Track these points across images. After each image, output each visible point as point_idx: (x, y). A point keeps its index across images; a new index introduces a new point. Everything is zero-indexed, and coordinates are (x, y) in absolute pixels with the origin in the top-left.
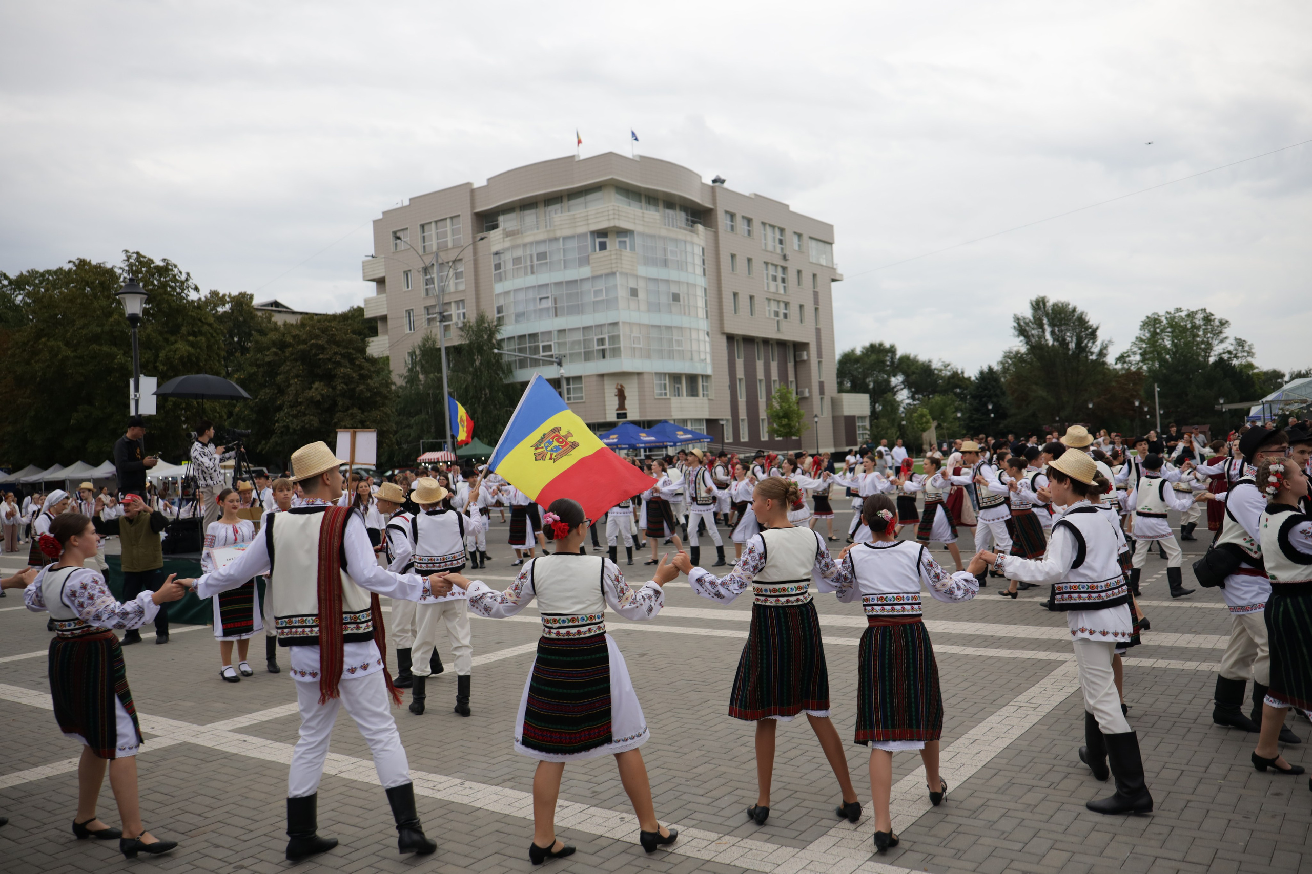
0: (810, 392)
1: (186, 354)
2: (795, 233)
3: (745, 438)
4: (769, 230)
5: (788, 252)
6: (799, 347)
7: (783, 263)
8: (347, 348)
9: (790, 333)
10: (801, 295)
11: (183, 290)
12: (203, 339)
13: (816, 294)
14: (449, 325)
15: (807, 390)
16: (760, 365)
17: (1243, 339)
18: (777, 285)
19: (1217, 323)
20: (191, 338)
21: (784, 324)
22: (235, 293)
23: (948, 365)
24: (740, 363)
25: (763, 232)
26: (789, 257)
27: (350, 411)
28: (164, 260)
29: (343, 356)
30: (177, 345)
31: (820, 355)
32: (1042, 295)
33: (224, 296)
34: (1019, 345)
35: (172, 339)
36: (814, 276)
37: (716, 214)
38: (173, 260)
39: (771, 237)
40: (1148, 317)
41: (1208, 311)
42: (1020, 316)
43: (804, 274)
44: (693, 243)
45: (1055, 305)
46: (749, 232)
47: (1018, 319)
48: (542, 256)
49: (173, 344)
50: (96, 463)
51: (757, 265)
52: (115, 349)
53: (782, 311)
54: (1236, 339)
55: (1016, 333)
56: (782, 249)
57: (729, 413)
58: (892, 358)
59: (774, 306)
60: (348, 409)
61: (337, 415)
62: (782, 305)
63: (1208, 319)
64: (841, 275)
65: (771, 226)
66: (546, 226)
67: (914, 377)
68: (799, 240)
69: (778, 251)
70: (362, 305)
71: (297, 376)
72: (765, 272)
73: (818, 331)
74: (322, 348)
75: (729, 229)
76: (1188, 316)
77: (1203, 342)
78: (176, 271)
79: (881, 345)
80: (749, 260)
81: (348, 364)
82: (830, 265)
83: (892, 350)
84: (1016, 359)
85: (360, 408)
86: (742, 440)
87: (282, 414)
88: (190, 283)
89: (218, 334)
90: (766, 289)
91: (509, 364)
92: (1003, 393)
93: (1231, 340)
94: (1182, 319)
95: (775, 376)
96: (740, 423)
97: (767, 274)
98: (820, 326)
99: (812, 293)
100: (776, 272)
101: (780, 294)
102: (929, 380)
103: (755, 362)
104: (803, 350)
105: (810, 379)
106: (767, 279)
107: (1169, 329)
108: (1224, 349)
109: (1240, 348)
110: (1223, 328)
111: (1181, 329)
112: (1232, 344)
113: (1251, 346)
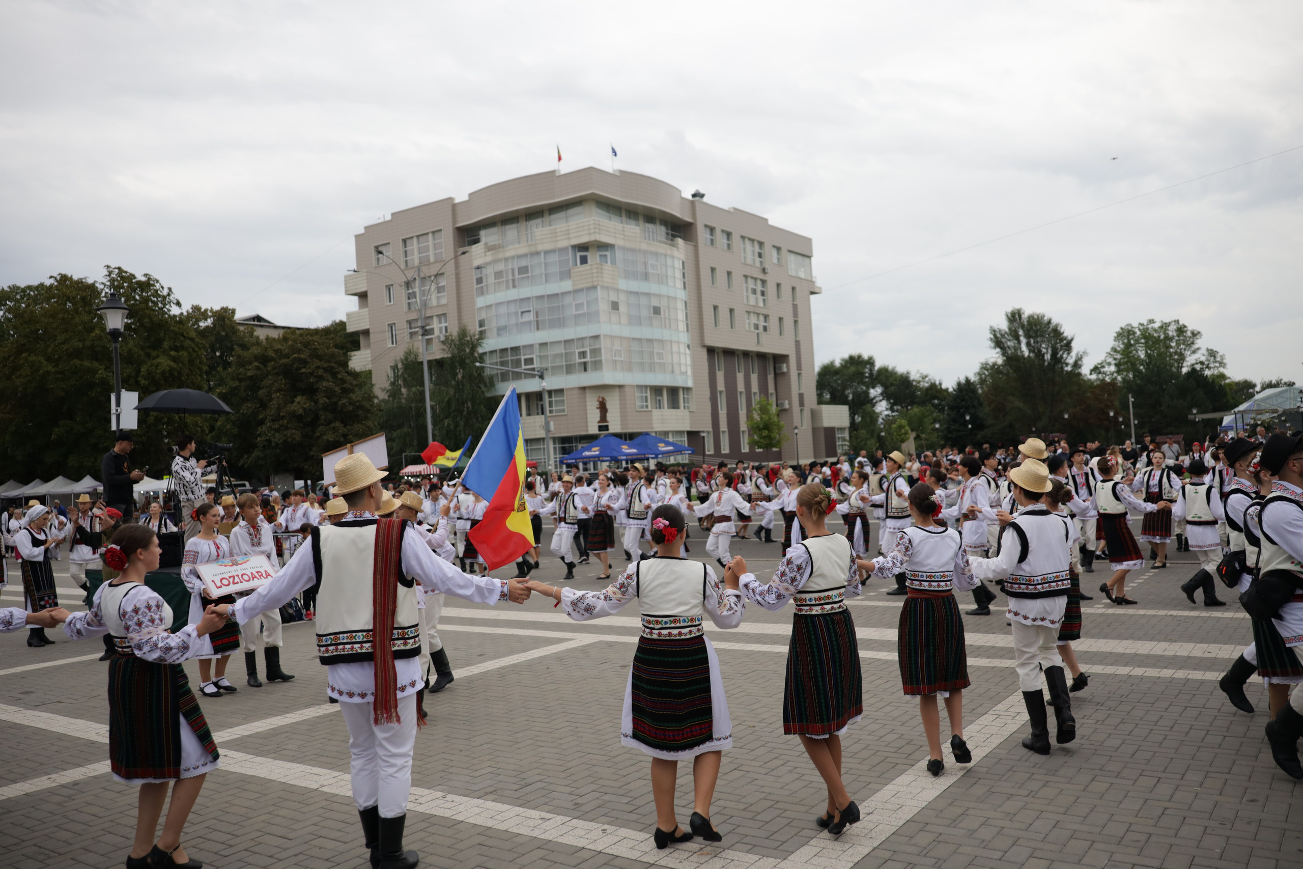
0: (790, 404)
1: (168, 369)
2: (774, 246)
3: (725, 450)
4: (748, 244)
5: (767, 266)
6: (778, 359)
7: (762, 276)
8: (329, 362)
9: (770, 345)
10: (780, 308)
11: (165, 305)
12: (185, 354)
13: (795, 307)
14: (432, 339)
15: (787, 402)
16: (740, 377)
17: (1215, 349)
18: (757, 299)
19: (1189, 334)
20: (173, 353)
21: (764, 337)
22: (217, 308)
23: (926, 377)
24: (720, 376)
25: (742, 246)
26: (769, 270)
27: (333, 425)
28: (146, 275)
29: (325, 370)
30: (159, 360)
31: (799, 367)
32: (1017, 307)
33: (206, 310)
34: (995, 357)
35: (154, 353)
36: (793, 289)
37: (696, 228)
38: (155, 275)
39: (750, 252)
40: (1122, 329)
41: (1181, 323)
42: (996, 327)
43: (783, 286)
44: (673, 257)
45: (1031, 317)
46: (729, 245)
47: (995, 331)
48: (523, 270)
49: (155, 358)
50: (77, 478)
51: (737, 278)
52: (96, 364)
53: (762, 323)
54: (1208, 350)
55: (993, 345)
56: (761, 262)
57: (710, 425)
58: (871, 370)
59: (753, 319)
60: (330, 422)
61: (320, 428)
62: (762, 318)
63: (1181, 330)
64: (820, 288)
65: (750, 239)
66: (527, 241)
67: (892, 388)
68: (778, 254)
69: (758, 264)
70: (344, 319)
71: (279, 390)
72: (745, 285)
73: (797, 343)
74: (304, 362)
75: (709, 243)
76: (1161, 327)
77: (1176, 353)
78: (158, 286)
79: (860, 357)
80: (729, 273)
81: (330, 379)
82: (809, 279)
83: (870, 362)
84: (994, 370)
85: (342, 422)
86: (723, 452)
87: (264, 427)
88: (171, 298)
89: (200, 349)
90: (745, 302)
91: (491, 378)
92: (981, 404)
93: (1203, 351)
94: (1155, 331)
95: (755, 388)
96: (721, 435)
97: (747, 288)
98: (800, 338)
99: (791, 306)
100: (756, 285)
101: (759, 307)
102: (907, 391)
103: (735, 374)
104: (783, 363)
105: (790, 391)
106: (747, 292)
107: (1143, 341)
108: (1196, 360)
109: (1212, 359)
110: (1195, 340)
111: (1154, 340)
112: (1204, 355)
113: (1222, 357)
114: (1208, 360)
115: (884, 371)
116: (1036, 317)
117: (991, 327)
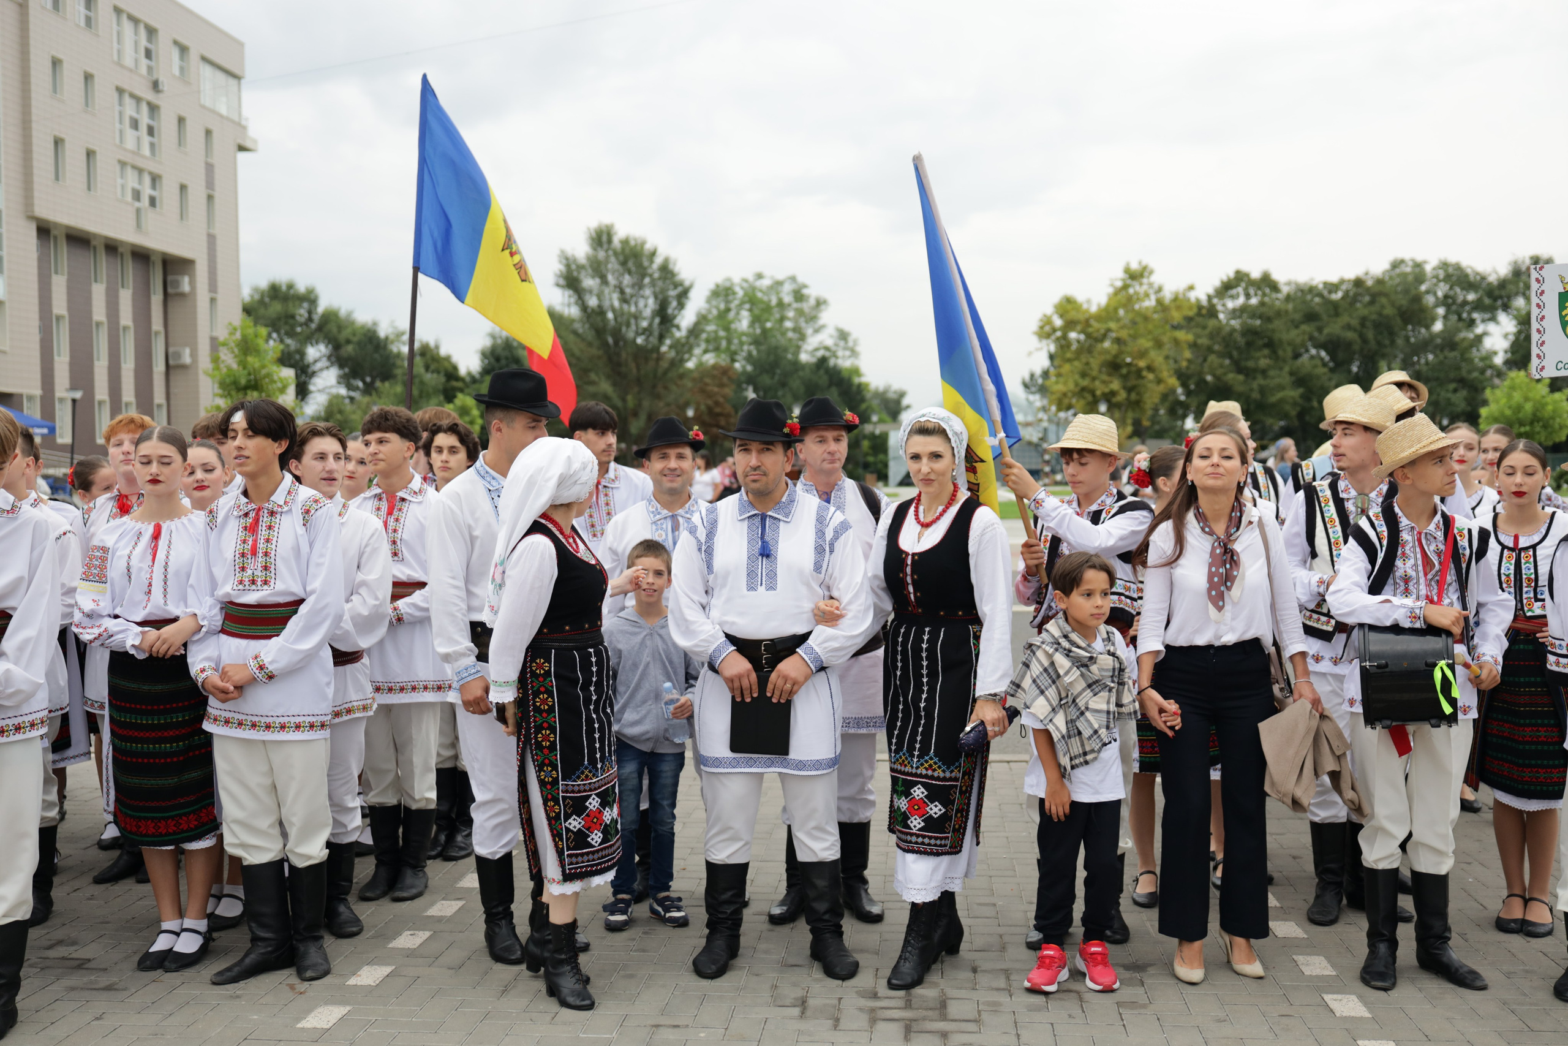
0: (194, 355)
2: (176, 43)
3: (64, 437)
4: (127, 27)
5: (161, 78)
6: (175, 265)
7: (149, 96)
9: (160, 236)
10: (182, 165)
13: (210, 168)
15: (187, 351)
16: (98, 292)
17: (846, 329)
18: (138, 139)
19: (812, 302)
21: (150, 216)
24: (59, 284)
25: (115, 27)
26: (165, 83)
31: (213, 287)
34: (563, 303)
36: (208, 133)
39: (131, 40)
41: (800, 281)
42: (570, 252)
43: (189, 123)
45: (625, 242)
46: (89, 20)
47: (567, 259)
51: (104, 91)
54: (837, 329)
55: (562, 282)
56: (150, 69)
57: (39, 383)
58: (310, 312)
59: (131, 180)
62: (147, 180)
63: (800, 294)
64: (255, 141)
65: (131, 18)
67: (350, 349)
68: (182, 58)
69: (144, 70)
72: (117, 108)
73: (211, 239)
76: (772, 287)
77: (793, 329)
79: (290, 286)
80: (88, 77)
82: (236, 119)
83: (310, 298)
86: (59, 441)
90: (117, 141)
93: (831, 330)
94: (765, 291)
95: (126, 318)
96: (57, 405)
97: (121, 113)
98: (217, 231)
99: (203, 165)
100: (138, 111)
101: (143, 157)
102: (376, 356)
103: (91, 284)
104: (183, 273)
105: (195, 331)
106: (121, 122)
107: (747, 306)
108: (821, 343)
109: (842, 343)
110: (820, 311)
111: (762, 306)
112: (831, 336)
113: (855, 342)
114: (836, 345)
115: (330, 317)
116: (632, 243)
117: (562, 252)
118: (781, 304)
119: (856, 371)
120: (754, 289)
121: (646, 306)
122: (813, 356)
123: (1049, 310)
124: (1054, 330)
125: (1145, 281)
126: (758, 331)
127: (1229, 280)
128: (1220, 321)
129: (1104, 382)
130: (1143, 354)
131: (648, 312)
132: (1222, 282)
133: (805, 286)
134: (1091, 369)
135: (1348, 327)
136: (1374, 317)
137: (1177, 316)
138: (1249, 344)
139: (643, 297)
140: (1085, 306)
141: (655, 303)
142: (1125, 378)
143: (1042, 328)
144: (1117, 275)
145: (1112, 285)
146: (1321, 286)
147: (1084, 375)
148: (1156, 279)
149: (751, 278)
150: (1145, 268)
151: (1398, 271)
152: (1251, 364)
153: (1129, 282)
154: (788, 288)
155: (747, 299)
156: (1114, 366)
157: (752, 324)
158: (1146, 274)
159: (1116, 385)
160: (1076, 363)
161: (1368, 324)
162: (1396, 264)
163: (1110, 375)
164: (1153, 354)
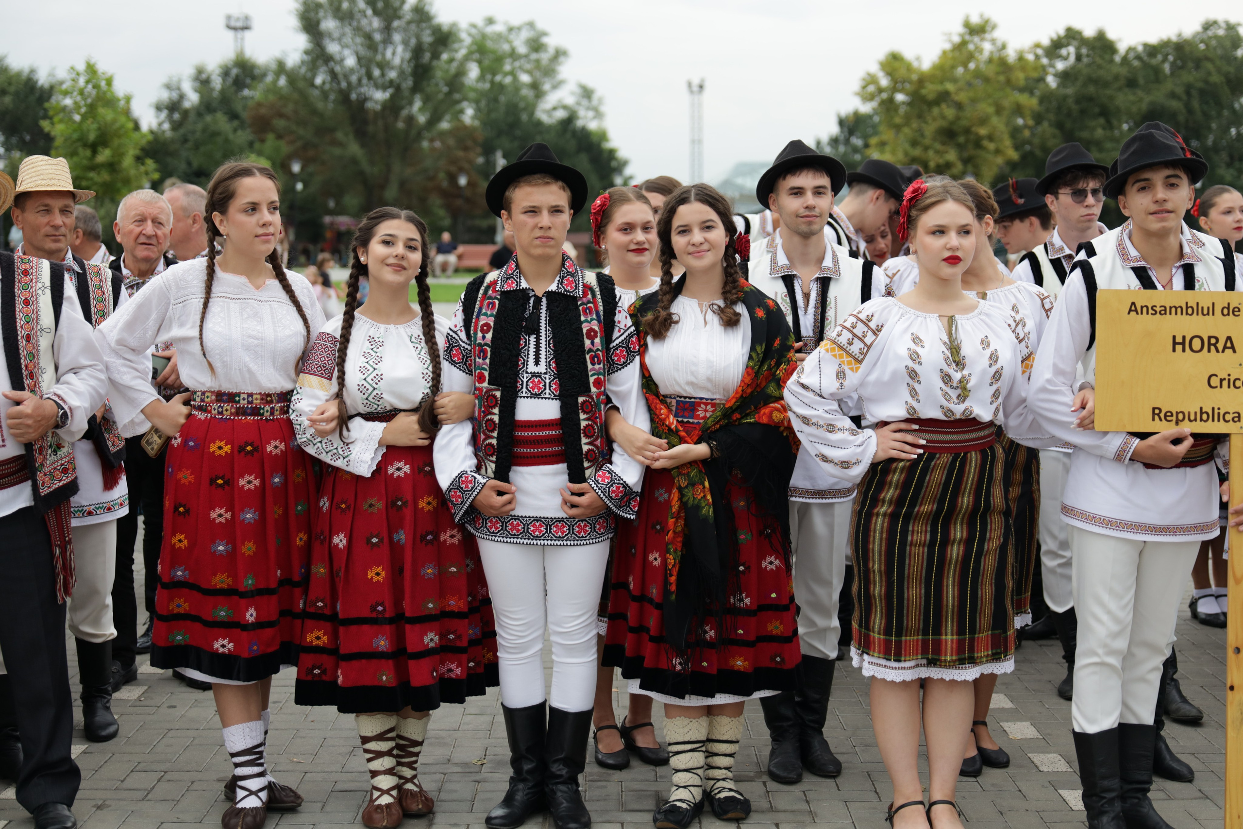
17: (590, 85)
19: (551, 51)
41: (538, 29)
54: (578, 85)
76: (505, 33)
77: (527, 84)
93: (572, 86)
94: (495, 37)
107: (477, 56)
108: (560, 101)
109: (585, 102)
110: (559, 64)
111: (491, 56)
112: (573, 93)
113: (600, 101)
114: (578, 104)
118: (513, 55)
119: (603, 136)
120: (484, 36)
121: (394, 54)
122: (550, 116)
123: (874, 68)
124: (880, 90)
125: (987, 36)
126: (487, 86)
127: (1059, 38)
128: (1047, 85)
129: (937, 152)
130: (983, 121)
131: (397, 61)
132: (1052, 41)
133: (545, 34)
134: (922, 136)
135: (1173, 95)
136: (1200, 85)
137: (1020, 77)
138: (1083, 112)
139: (391, 43)
140: (915, 64)
141: (405, 50)
142: (960, 147)
143: (864, 87)
144: (956, 31)
145: (950, 41)
146: (1140, 48)
147: (914, 143)
148: (999, 34)
149: (480, 23)
150: (987, 22)
151: (1210, 33)
152: (1085, 134)
153: (967, 37)
154: (525, 34)
155: (475, 47)
156: (949, 134)
157: (482, 78)
158: (988, 28)
159: (952, 156)
160: (906, 130)
161: (1194, 93)
162: (1208, 26)
163: (943, 143)
164: (995, 121)
